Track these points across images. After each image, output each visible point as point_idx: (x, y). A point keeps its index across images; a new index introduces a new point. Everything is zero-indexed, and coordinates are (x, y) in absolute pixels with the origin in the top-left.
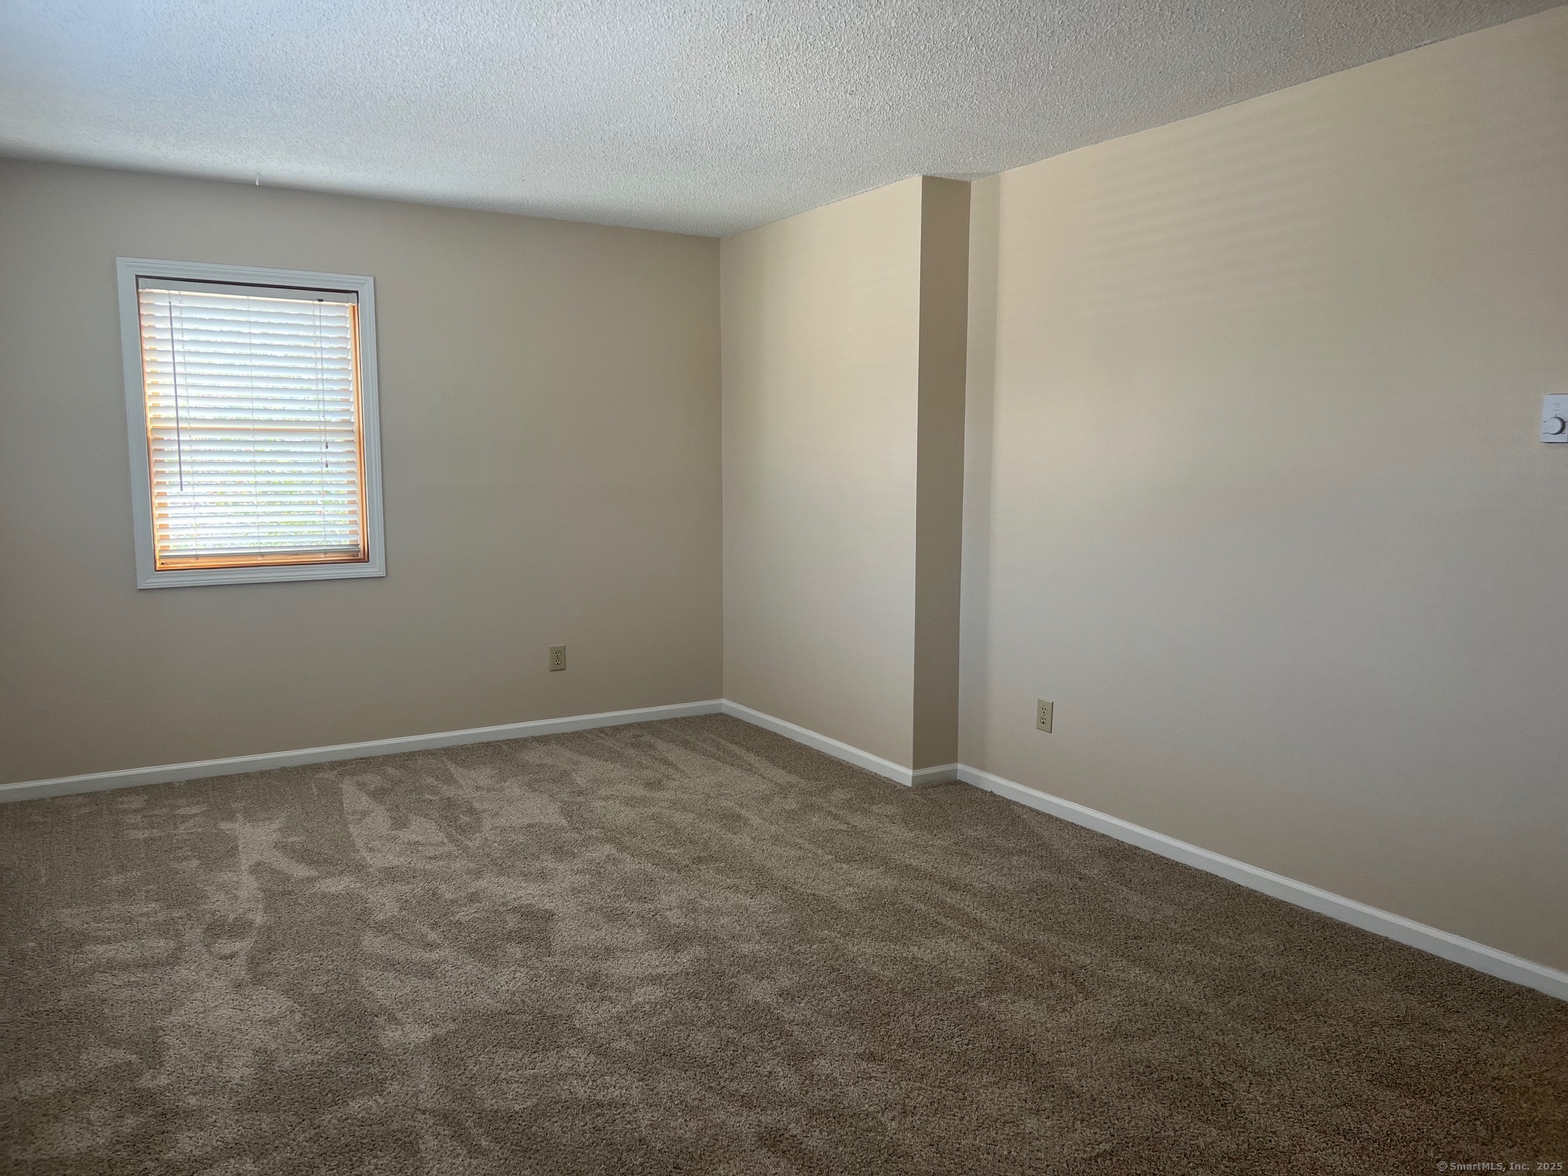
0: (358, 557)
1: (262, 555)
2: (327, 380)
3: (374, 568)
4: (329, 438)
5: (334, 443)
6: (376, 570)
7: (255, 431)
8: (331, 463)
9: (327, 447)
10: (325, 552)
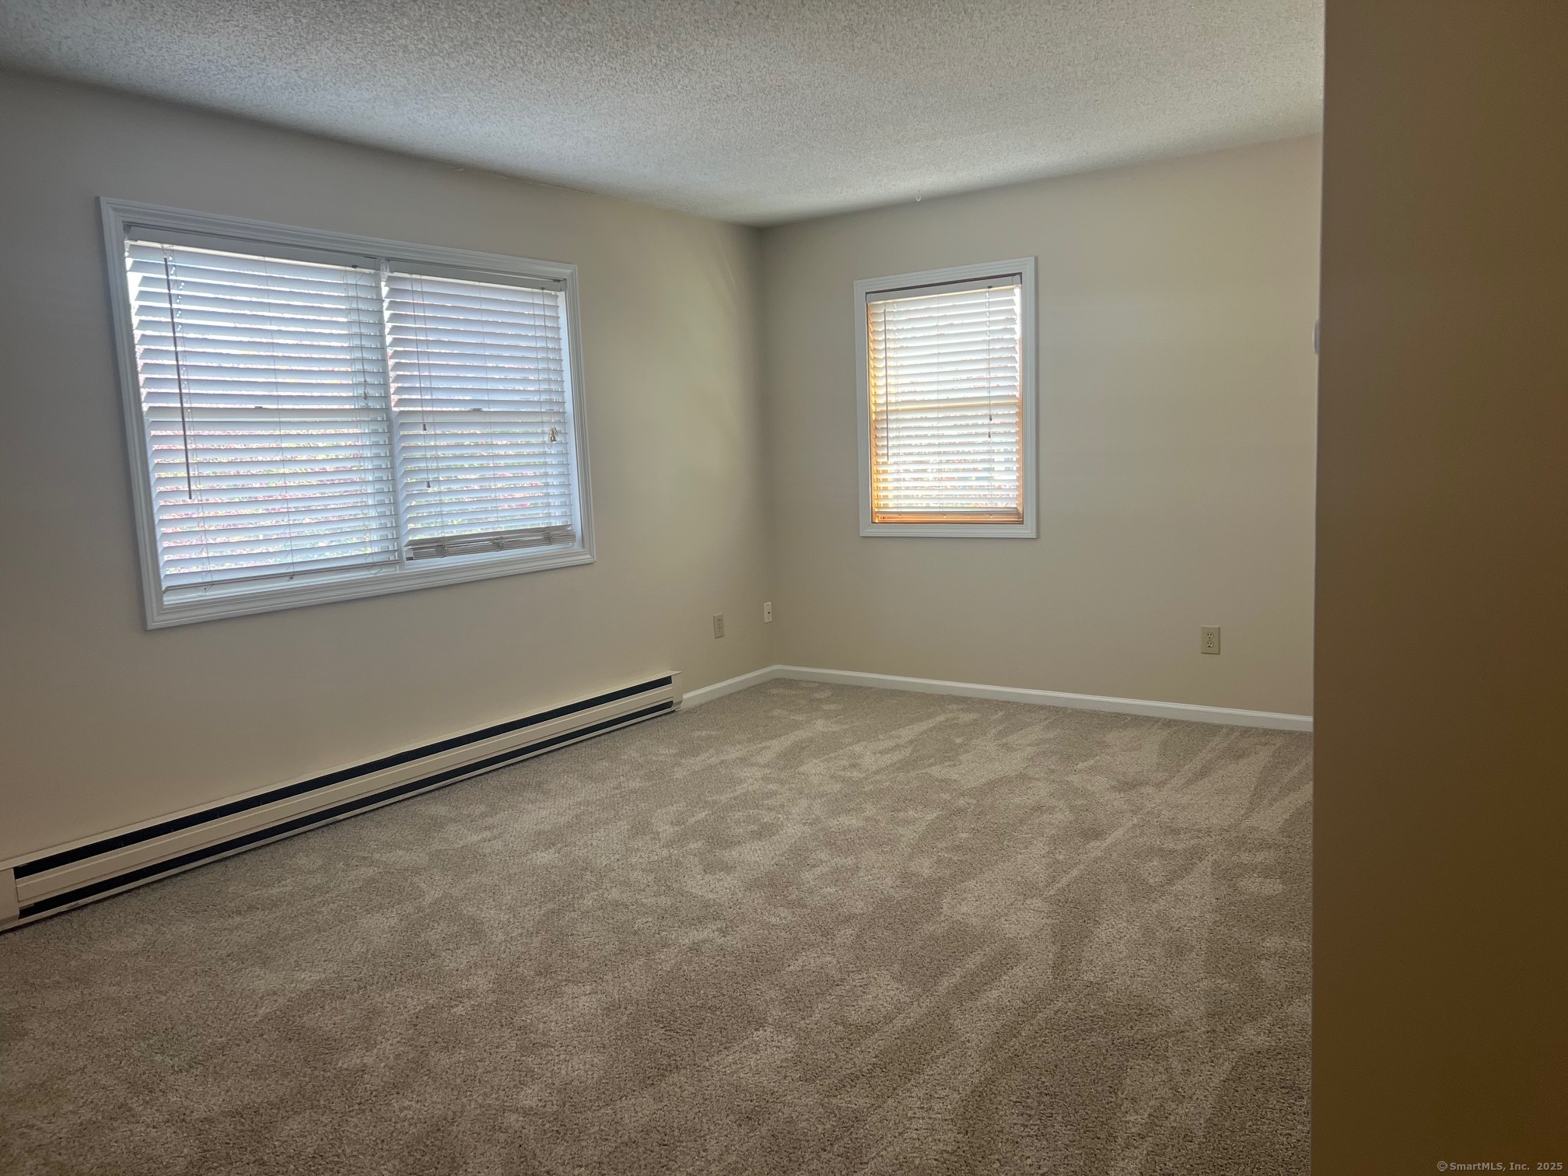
0: (1019, 519)
1: (944, 513)
2: (993, 359)
3: (1027, 530)
4: (994, 412)
5: (997, 415)
6: (1029, 532)
7: (939, 409)
8: (993, 433)
9: (991, 420)
10: (990, 513)
